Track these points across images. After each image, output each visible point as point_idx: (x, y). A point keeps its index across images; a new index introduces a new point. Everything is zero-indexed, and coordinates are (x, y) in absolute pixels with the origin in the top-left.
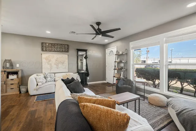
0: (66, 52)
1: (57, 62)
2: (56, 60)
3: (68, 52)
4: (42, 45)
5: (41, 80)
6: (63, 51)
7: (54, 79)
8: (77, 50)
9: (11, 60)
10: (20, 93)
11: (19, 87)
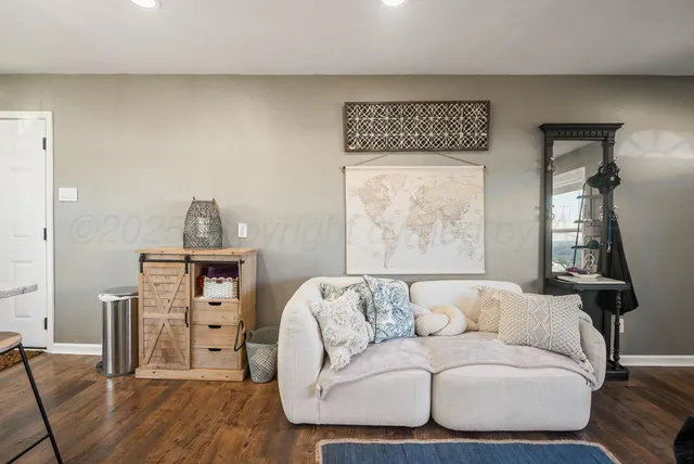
0: (472, 149)
1: (422, 212)
2: (417, 203)
3: (486, 149)
4: (346, 117)
5: (347, 332)
6: (453, 147)
7: (411, 322)
8: (540, 136)
9: (213, 203)
10: (247, 376)
11: (244, 345)
